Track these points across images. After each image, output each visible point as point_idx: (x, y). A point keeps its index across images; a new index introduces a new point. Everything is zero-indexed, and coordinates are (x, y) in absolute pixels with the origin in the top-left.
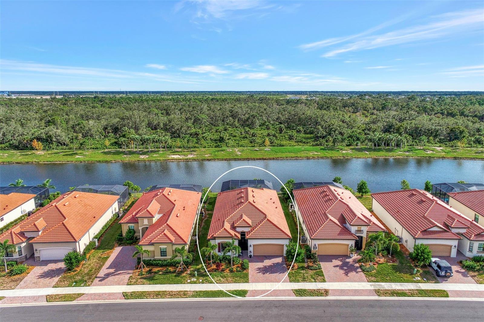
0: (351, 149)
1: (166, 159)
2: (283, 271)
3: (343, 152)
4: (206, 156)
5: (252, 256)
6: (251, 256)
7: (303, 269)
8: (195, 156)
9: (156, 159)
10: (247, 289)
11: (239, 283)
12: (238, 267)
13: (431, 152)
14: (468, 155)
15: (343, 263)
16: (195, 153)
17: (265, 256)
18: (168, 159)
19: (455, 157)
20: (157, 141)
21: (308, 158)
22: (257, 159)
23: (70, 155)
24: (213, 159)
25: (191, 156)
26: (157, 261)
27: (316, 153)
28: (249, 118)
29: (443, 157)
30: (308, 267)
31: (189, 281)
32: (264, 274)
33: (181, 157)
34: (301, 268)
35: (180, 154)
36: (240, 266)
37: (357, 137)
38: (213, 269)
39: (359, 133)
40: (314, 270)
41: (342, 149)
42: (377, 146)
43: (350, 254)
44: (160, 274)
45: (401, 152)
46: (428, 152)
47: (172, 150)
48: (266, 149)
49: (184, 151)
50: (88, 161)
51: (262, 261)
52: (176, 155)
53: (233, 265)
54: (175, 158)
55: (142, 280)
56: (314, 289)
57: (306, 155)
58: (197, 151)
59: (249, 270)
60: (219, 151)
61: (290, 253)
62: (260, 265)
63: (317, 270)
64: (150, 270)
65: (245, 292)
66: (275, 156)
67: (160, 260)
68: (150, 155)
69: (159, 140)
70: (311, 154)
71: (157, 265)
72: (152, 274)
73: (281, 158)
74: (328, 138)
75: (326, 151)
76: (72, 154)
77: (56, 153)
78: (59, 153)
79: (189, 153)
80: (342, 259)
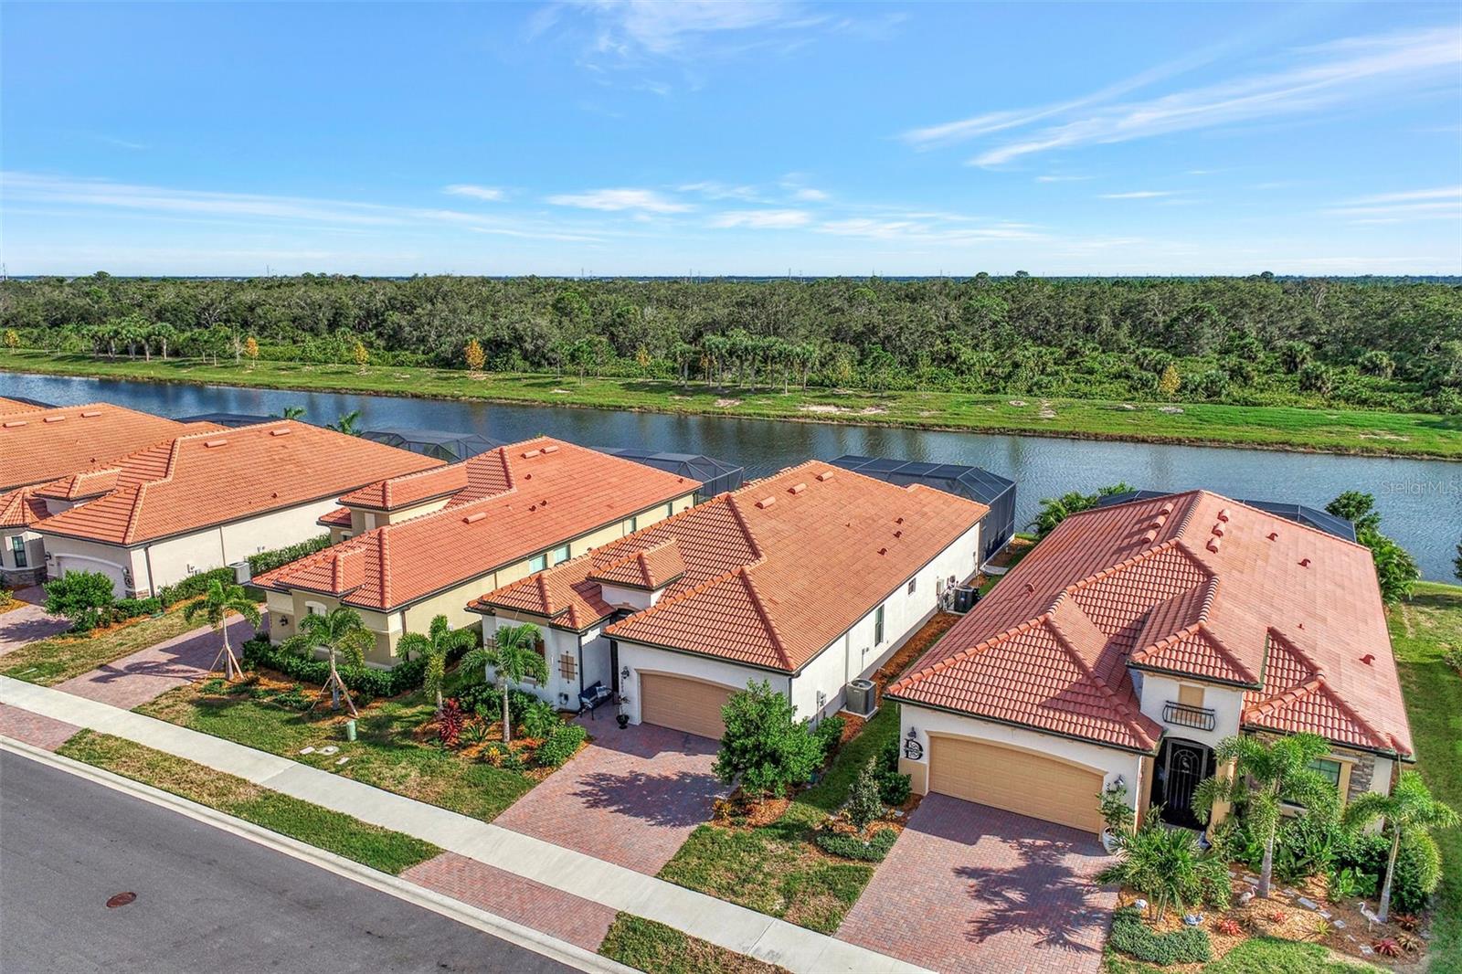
1: (789, 414)
5: (635, 722)
6: (622, 721)
8: (887, 412)
9: (759, 412)
16: (890, 405)
17: (688, 735)
18: (794, 414)
20: (774, 356)
21: (1339, 452)
23: (540, 385)
25: (873, 412)
31: (307, 750)
33: (838, 413)
34: (787, 827)
35: (841, 402)
36: (536, 743)
44: (260, 704)
47: (824, 392)
48: (1163, 409)
49: (861, 397)
50: (573, 403)
51: (652, 752)
53: (515, 737)
54: (819, 413)
55: (187, 707)
56: (731, 948)
57: (1334, 439)
58: (902, 397)
59: (555, 774)
60: (976, 403)
62: (626, 766)
64: (250, 683)
66: (1189, 434)
68: (747, 401)
69: (781, 354)
70: (1359, 439)
72: (244, 695)
73: (1212, 440)
76: (547, 384)
77: (513, 380)
78: (519, 379)
79: (872, 401)
80: (1046, 847)
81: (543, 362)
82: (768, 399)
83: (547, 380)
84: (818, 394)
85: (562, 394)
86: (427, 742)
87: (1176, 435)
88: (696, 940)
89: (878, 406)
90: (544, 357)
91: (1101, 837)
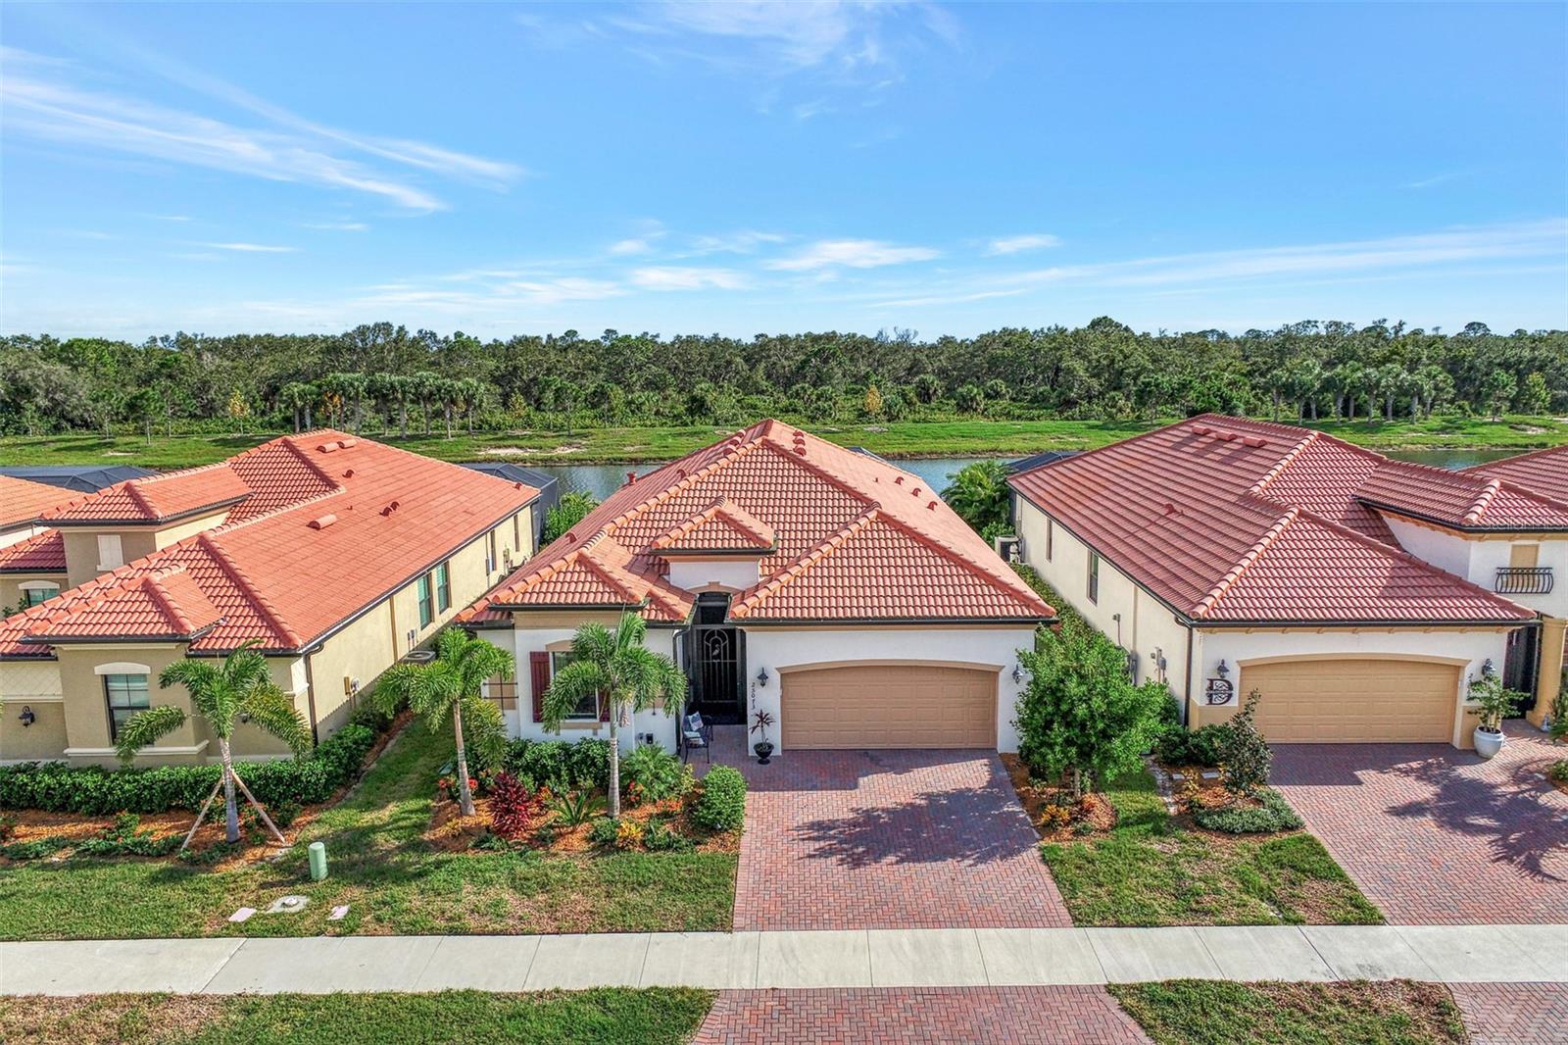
2: (1002, 843)
4: (629, 449)
5: (777, 752)
6: (764, 752)
7: (1158, 832)
8: (584, 450)
10: (707, 984)
11: (649, 929)
12: (666, 815)
13: (1543, 430)
15: (1445, 788)
16: (584, 443)
17: (866, 752)
18: (471, 458)
20: (431, 394)
25: (569, 451)
26: (74, 772)
27: (1071, 438)
28: (805, 362)
30: (1193, 818)
31: (242, 915)
32: (857, 862)
33: (526, 454)
34: (1141, 821)
35: (523, 444)
36: (676, 805)
37: (1221, 397)
38: (467, 832)
39: (1229, 384)
40: (1247, 833)
42: (1314, 413)
43: (1472, 737)
44: (52, 867)
45: (1415, 431)
46: (1530, 433)
47: (496, 435)
48: (868, 429)
49: (544, 436)
51: (847, 782)
52: (509, 447)
53: (628, 804)
54: (502, 454)
56: (1314, 979)
57: (1031, 444)
58: (592, 434)
59: (745, 840)
60: (680, 435)
61: (1057, 703)
62: (834, 805)
63: (1267, 832)
65: (679, 1006)
67: (92, 770)
69: (440, 389)
70: (1051, 442)
73: (932, 454)
74: (1113, 398)
75: (1112, 433)
76: (92, 446)
77: (33, 444)
78: (43, 443)
79: (561, 440)
80: (1427, 768)
81: (64, 424)
82: (427, 445)
83: (90, 442)
84: (492, 437)
85: (125, 457)
86: (476, 846)
87: (896, 450)
88: (1259, 985)
89: (570, 445)
90: (64, 417)
91: (1457, 743)
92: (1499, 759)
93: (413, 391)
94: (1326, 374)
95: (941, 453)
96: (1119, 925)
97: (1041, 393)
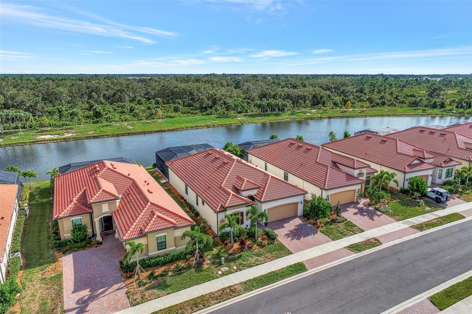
0: (244, 116)
1: (34, 141)
2: (314, 231)
3: (238, 118)
4: (90, 133)
5: (268, 223)
6: (266, 224)
7: (331, 225)
8: (75, 134)
9: (18, 142)
12: (264, 239)
14: (336, 115)
15: (358, 209)
16: (73, 131)
18: (36, 140)
19: (329, 117)
20: (13, 118)
21: (208, 127)
22: (155, 132)
24: (101, 136)
25: (70, 135)
26: (156, 258)
27: (214, 122)
29: (320, 117)
30: (334, 221)
31: (220, 273)
33: (56, 137)
35: (51, 133)
36: (265, 237)
40: (342, 222)
41: (236, 116)
43: (357, 200)
44: (171, 276)
46: (308, 115)
47: (38, 130)
48: (159, 121)
49: (56, 130)
51: (282, 226)
52: (47, 135)
54: (47, 138)
55: (151, 291)
56: (363, 240)
57: (206, 124)
58: (73, 128)
59: (279, 240)
60: (101, 127)
62: (285, 231)
63: (344, 221)
64: (152, 274)
66: (173, 128)
67: (159, 256)
68: (6, 138)
69: (16, 117)
70: (209, 123)
71: (157, 265)
72: (159, 278)
73: (181, 128)
74: (216, 107)
75: (222, 119)
79: (64, 131)
80: (354, 206)
88: (359, 243)
89: (68, 132)
91: (355, 201)
92: (361, 203)
93: (5, 117)
94: (267, 102)
95: (183, 128)
96: (338, 239)
97: (190, 103)
